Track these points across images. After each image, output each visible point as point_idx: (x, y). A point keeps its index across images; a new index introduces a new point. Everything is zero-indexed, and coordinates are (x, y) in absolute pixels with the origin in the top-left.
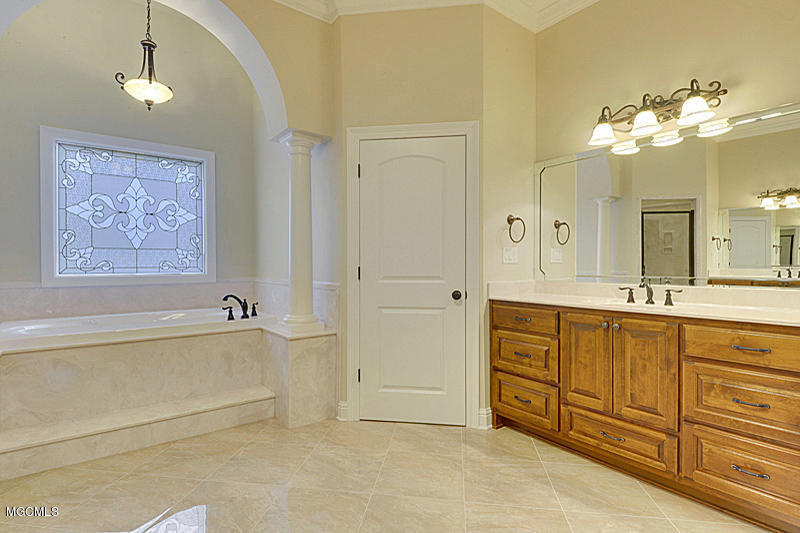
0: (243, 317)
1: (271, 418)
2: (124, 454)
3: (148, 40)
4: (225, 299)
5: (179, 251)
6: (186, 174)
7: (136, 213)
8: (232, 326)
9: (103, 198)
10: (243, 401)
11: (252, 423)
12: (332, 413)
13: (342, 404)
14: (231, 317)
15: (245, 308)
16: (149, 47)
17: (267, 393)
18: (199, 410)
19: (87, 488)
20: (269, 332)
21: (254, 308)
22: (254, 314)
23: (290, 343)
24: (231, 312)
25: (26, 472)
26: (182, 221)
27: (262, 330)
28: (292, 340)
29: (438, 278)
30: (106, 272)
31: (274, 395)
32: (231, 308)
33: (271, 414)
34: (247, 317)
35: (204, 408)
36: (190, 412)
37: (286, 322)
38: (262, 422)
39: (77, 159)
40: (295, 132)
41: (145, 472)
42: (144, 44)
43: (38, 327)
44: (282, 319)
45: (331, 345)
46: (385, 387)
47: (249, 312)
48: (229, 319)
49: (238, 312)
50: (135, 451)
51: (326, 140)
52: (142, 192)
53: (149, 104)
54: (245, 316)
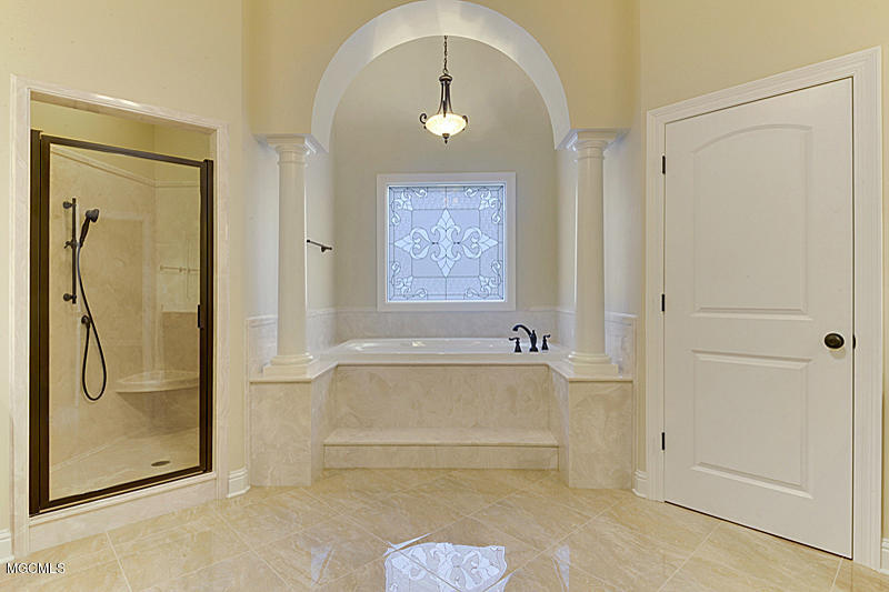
0: (531, 350)
1: (553, 470)
2: (414, 469)
3: (446, 75)
4: (515, 329)
5: (481, 278)
6: (488, 200)
7: (446, 243)
8: (518, 358)
9: (421, 231)
10: (522, 443)
11: (532, 470)
12: (626, 484)
13: (639, 473)
14: (518, 349)
15: (534, 340)
16: (446, 81)
17: (550, 439)
18: (477, 442)
19: (378, 492)
20: (554, 371)
21: (545, 341)
22: (545, 347)
23: (570, 385)
24: (518, 343)
25: (345, 465)
26: (484, 248)
27: (547, 366)
28: (572, 382)
29: (798, 312)
30: (422, 299)
31: (556, 443)
32: (518, 339)
33: (553, 464)
34: (536, 350)
35: (483, 441)
36: (469, 442)
37: (570, 359)
38: (542, 472)
39: (402, 199)
40: (582, 133)
41: (423, 491)
42: (441, 80)
43: (372, 345)
44: (567, 357)
45: (626, 396)
46: (702, 464)
47: (539, 345)
48: (516, 351)
49: (526, 344)
50: (422, 469)
51: (623, 133)
52: (451, 223)
53: (446, 136)
54: (534, 349)
